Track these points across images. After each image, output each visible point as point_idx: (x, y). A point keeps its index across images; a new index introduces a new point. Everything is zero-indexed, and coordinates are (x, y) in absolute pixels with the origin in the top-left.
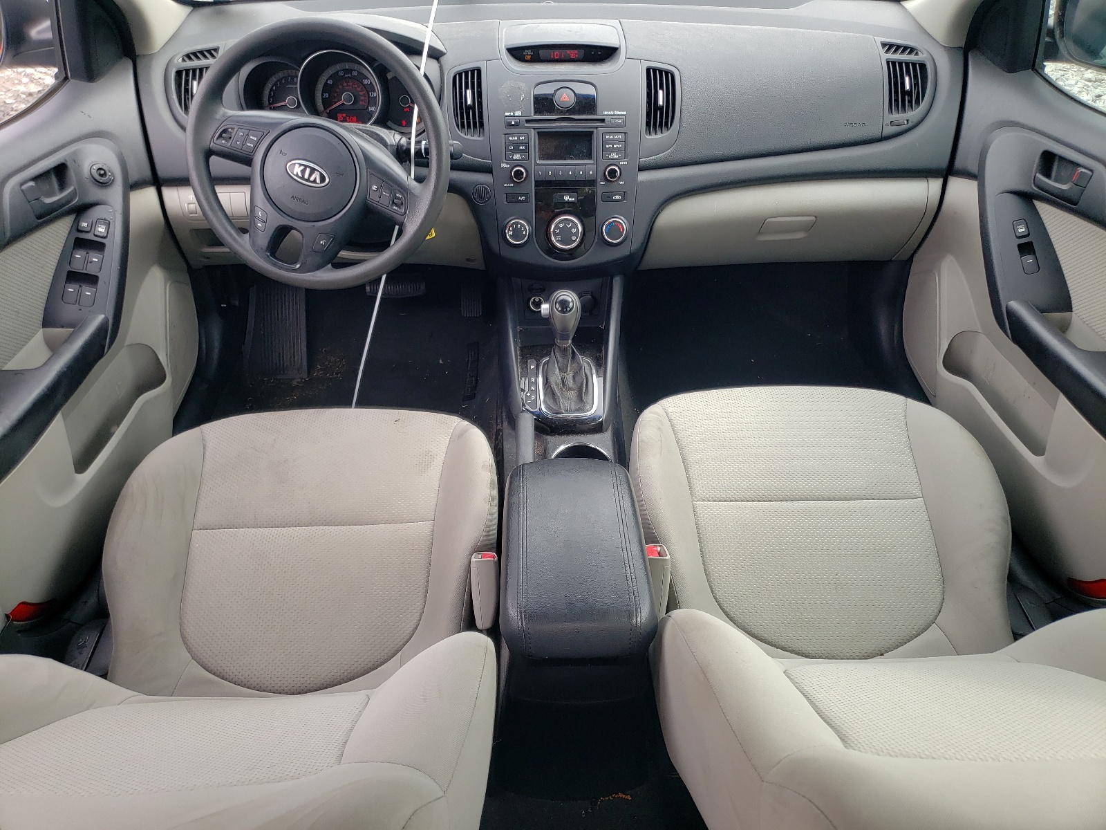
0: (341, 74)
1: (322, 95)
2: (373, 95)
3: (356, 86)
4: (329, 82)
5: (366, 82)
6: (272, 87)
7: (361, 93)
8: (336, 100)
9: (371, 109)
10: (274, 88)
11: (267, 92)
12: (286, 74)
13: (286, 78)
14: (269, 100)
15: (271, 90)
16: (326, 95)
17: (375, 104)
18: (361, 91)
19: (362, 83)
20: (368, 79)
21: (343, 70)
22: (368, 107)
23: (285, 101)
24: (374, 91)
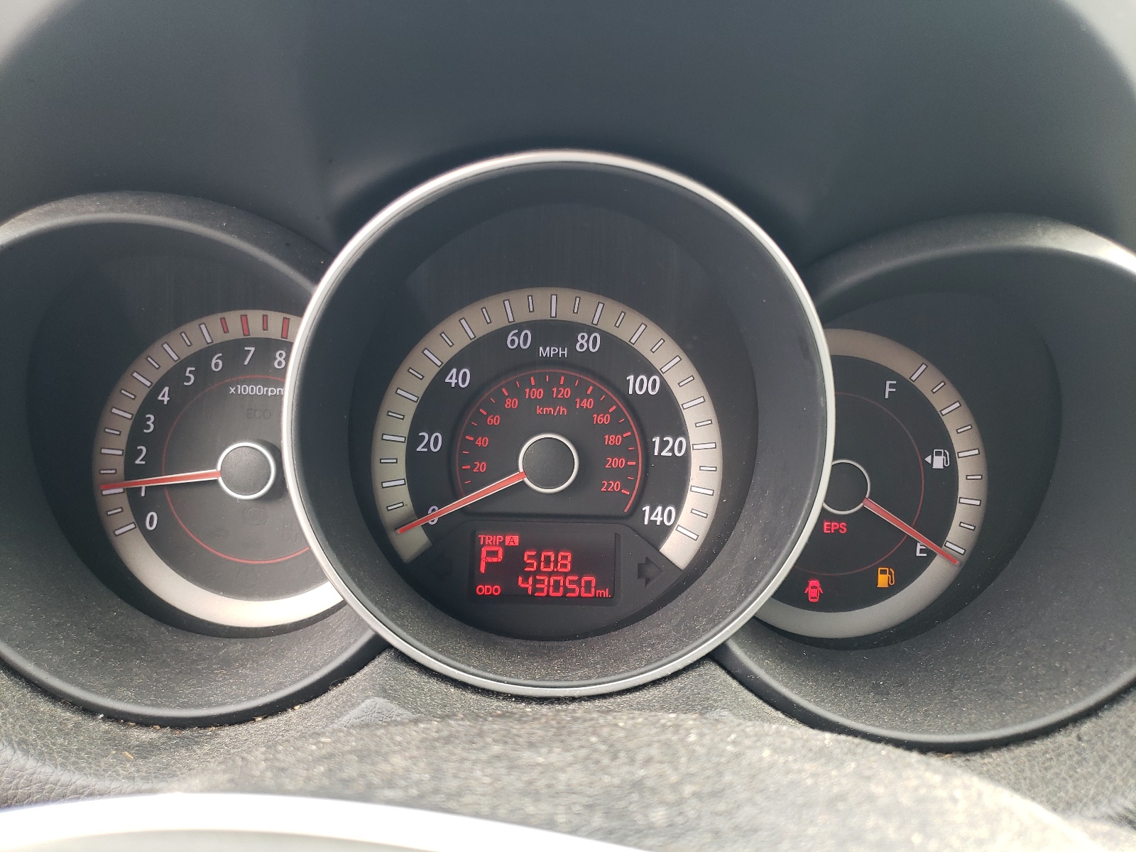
0: (515, 341)
1: (413, 440)
2: (669, 447)
3: (588, 404)
4: (452, 379)
5: (638, 385)
6: (156, 389)
7: (612, 440)
8: (481, 467)
9: (654, 515)
10: (164, 397)
11: (121, 413)
12: (236, 332)
13: (232, 350)
14: (131, 453)
15: (150, 403)
16: (433, 442)
17: (676, 496)
18: (614, 427)
19: (621, 391)
20: (649, 370)
21: (532, 325)
22: (637, 507)
23: (214, 466)
24: (679, 428)
